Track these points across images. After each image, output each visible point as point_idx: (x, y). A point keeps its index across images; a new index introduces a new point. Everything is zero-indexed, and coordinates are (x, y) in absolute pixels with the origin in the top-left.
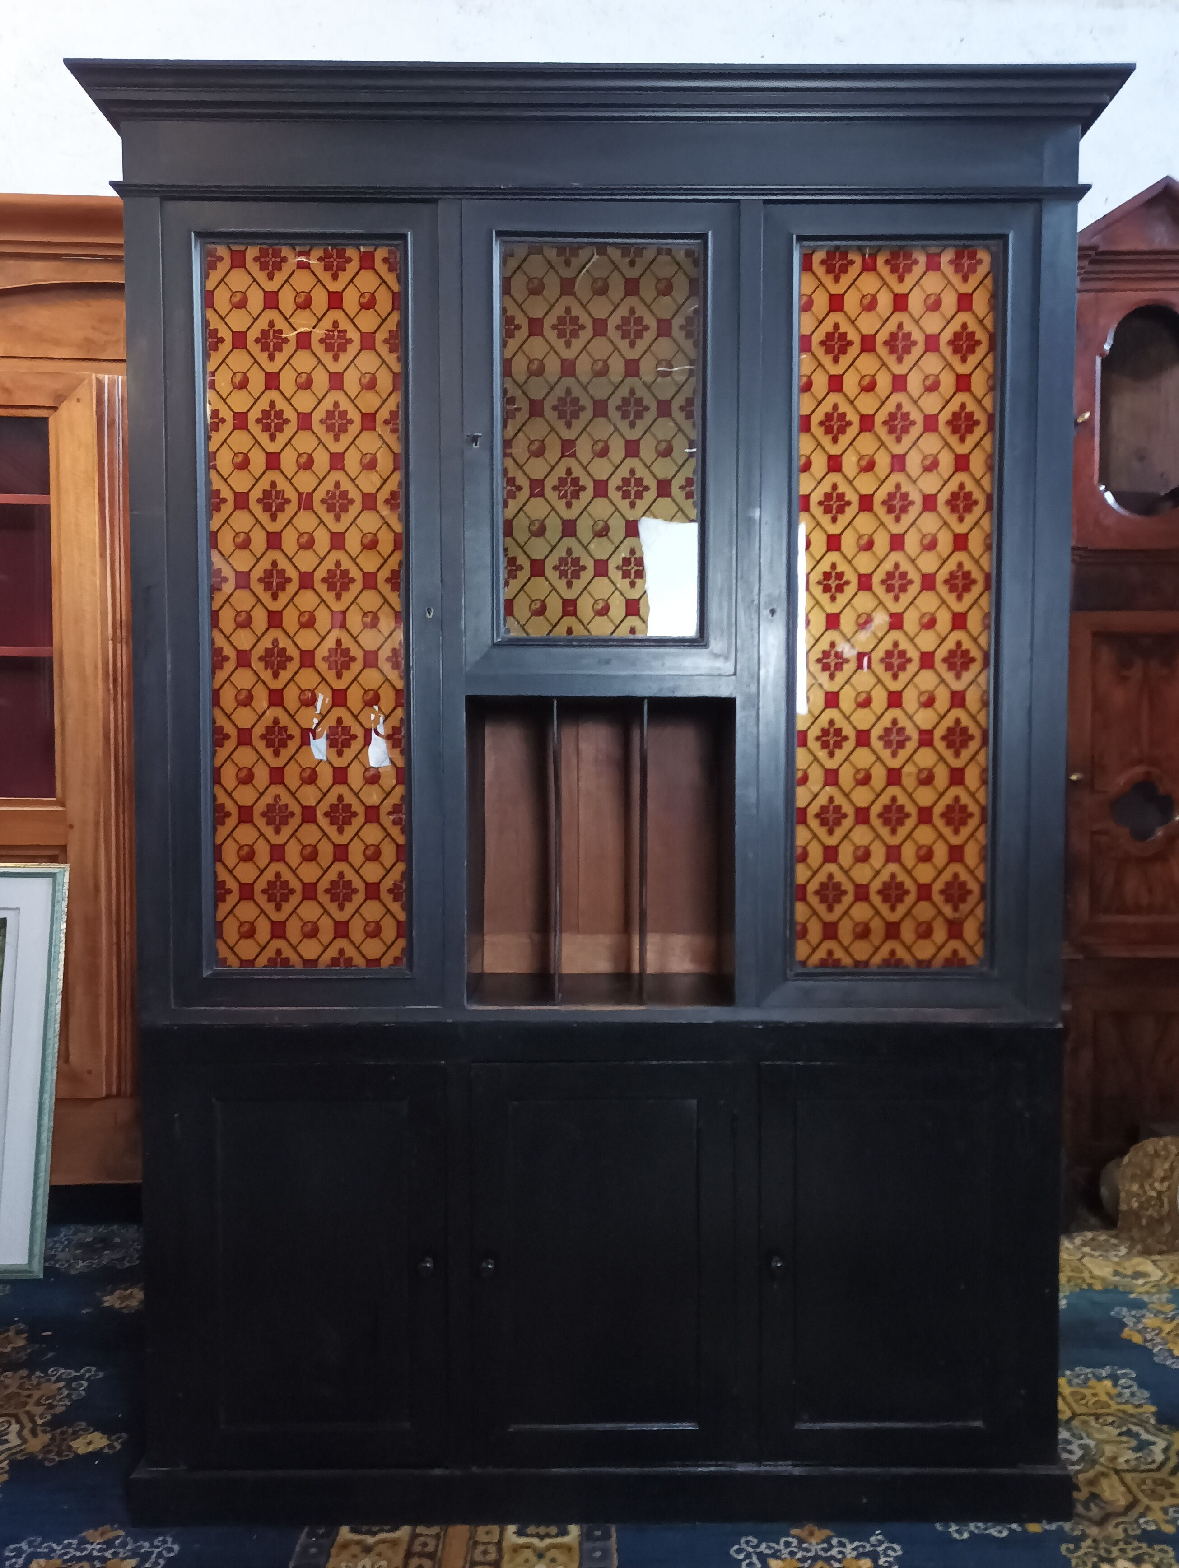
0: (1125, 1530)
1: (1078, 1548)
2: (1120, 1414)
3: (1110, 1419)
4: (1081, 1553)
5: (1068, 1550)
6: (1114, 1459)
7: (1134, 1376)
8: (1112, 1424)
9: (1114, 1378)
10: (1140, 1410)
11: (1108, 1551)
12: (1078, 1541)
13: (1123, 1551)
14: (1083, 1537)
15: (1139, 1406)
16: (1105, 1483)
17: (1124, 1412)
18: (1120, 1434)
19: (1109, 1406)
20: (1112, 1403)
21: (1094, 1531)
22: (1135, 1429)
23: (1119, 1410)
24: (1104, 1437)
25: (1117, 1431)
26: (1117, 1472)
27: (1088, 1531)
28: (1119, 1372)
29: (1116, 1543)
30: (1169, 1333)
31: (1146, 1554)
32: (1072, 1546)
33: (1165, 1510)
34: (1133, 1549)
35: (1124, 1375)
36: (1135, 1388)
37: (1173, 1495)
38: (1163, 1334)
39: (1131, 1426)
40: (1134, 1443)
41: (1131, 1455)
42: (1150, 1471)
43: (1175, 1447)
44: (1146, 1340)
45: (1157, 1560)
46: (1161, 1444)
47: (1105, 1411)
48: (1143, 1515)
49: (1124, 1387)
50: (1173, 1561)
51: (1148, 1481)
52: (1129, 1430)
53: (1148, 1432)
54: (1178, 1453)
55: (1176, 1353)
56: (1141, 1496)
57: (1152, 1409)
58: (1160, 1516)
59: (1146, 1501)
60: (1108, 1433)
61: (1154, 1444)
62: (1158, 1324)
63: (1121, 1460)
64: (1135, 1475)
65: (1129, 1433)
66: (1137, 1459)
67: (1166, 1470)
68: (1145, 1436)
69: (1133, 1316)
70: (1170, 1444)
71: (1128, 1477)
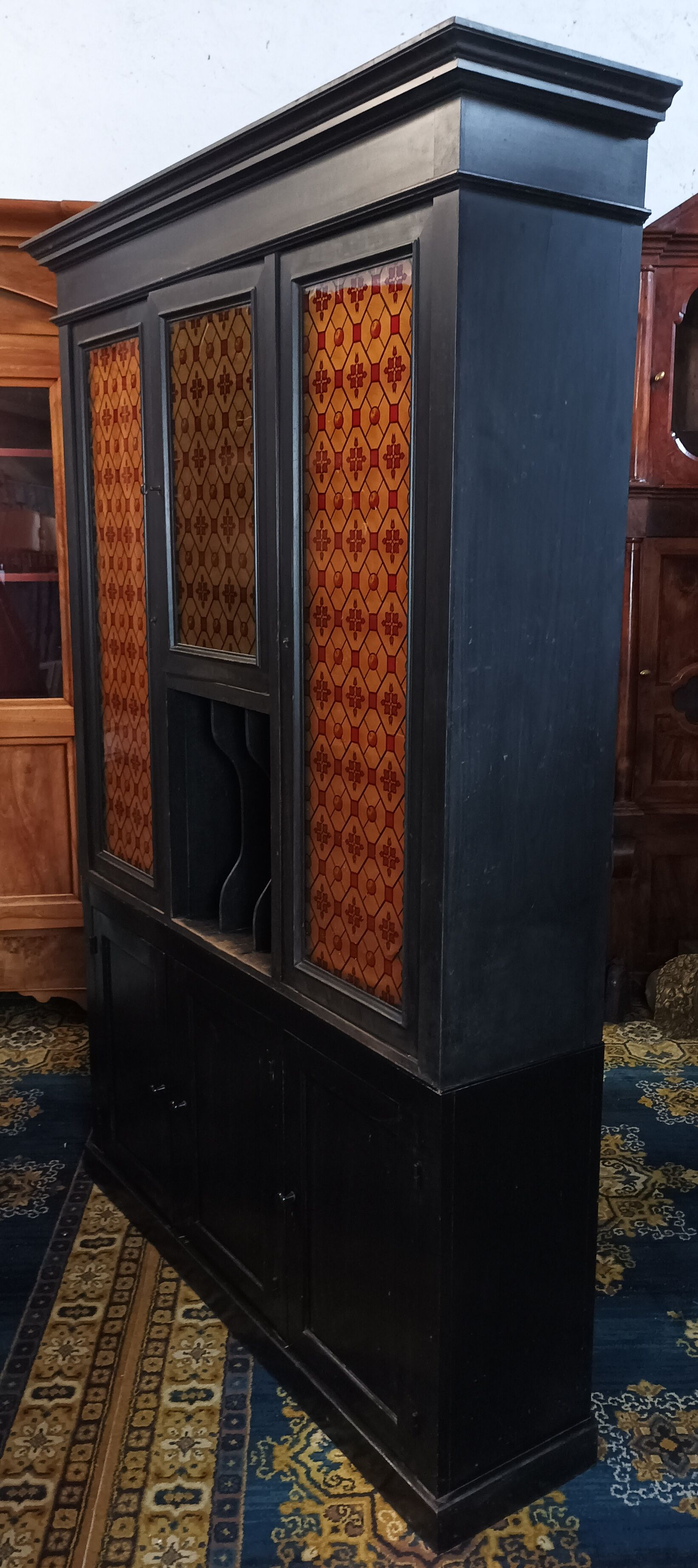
0: (604, 1235)
3: (612, 1162)
6: (609, 1189)
7: (639, 1131)
8: (613, 1166)
9: (624, 1133)
10: (635, 1156)
15: (636, 1152)
16: (598, 1204)
17: (624, 1157)
18: (618, 1171)
19: (615, 1152)
20: (617, 1151)
22: (630, 1168)
23: (620, 1156)
26: (610, 1198)
28: (628, 1128)
30: (673, 1100)
31: (613, 1250)
33: (633, 1223)
34: (604, 1248)
35: (632, 1131)
36: (637, 1140)
37: (641, 1213)
38: (668, 1101)
39: (626, 1166)
40: (624, 1178)
41: (620, 1186)
42: (631, 1197)
43: (652, 1181)
44: (655, 1104)
45: (618, 1254)
46: (643, 1178)
47: (610, 1157)
48: (616, 1226)
49: (628, 1139)
50: (628, 1255)
51: (626, 1204)
52: (625, 1169)
53: (636, 1170)
54: (654, 1185)
55: (673, 1114)
56: (619, 1214)
57: (644, 1154)
58: (627, 1226)
59: (622, 1217)
60: (609, 1172)
61: (638, 1178)
62: (667, 1093)
63: (613, 1190)
64: (619, 1200)
65: (624, 1172)
66: (624, 1189)
67: (641, 1196)
68: (633, 1173)
69: (650, 1087)
70: (650, 1178)
71: (614, 1202)
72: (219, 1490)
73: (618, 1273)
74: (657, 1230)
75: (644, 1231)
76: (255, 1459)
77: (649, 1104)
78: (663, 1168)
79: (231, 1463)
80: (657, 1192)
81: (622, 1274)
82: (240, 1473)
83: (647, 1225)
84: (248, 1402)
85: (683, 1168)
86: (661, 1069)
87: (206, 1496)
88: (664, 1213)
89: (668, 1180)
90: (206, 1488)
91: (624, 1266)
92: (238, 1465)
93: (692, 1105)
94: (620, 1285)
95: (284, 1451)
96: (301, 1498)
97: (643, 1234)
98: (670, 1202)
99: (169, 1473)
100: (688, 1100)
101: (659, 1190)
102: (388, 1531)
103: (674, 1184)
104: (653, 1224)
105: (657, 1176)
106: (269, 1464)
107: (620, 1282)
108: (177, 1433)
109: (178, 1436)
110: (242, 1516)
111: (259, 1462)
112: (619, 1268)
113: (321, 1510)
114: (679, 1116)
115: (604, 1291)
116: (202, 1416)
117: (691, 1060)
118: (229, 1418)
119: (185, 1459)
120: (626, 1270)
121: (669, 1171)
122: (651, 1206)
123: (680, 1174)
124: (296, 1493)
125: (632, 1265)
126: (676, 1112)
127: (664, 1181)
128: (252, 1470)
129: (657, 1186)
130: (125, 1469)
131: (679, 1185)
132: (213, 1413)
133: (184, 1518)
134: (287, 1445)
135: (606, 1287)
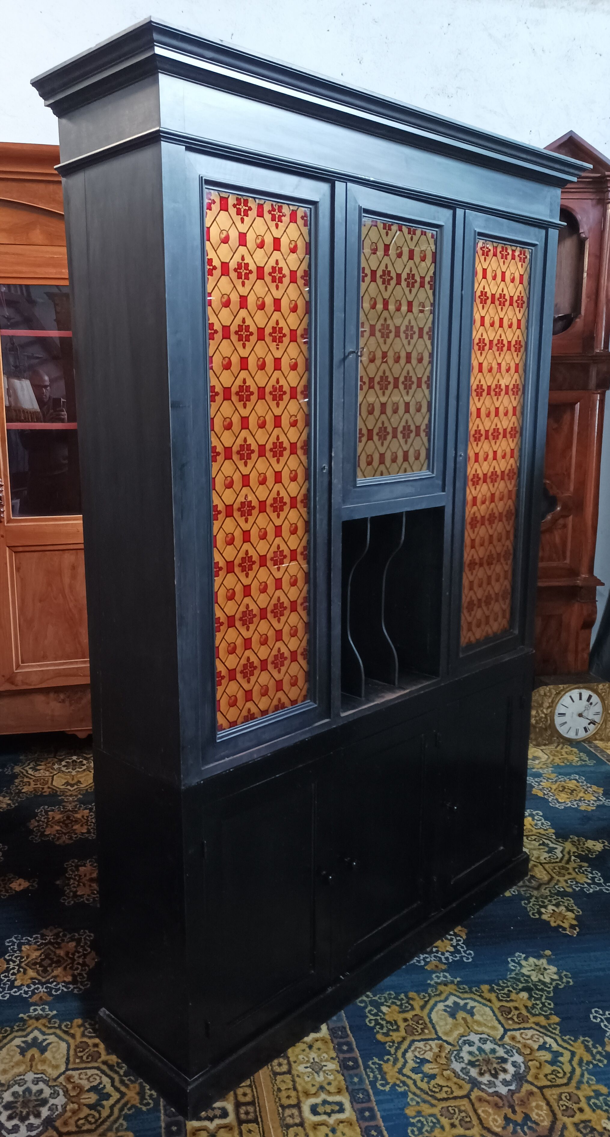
0: (550, 891)
1: (529, 902)
2: (538, 835)
3: (533, 837)
4: (531, 904)
5: (525, 903)
6: (538, 858)
7: (541, 814)
8: (535, 840)
9: (532, 817)
10: (547, 832)
11: (543, 902)
12: (528, 899)
13: (550, 901)
14: (531, 896)
15: (546, 830)
16: (536, 869)
17: (540, 833)
18: (540, 845)
19: (532, 831)
20: (533, 829)
21: (535, 893)
22: (546, 841)
23: (537, 833)
24: (532, 847)
25: (537, 844)
26: (541, 864)
27: (532, 894)
28: (534, 813)
29: (546, 897)
30: (555, 790)
31: (561, 902)
32: (526, 902)
33: (566, 881)
34: (555, 900)
35: (537, 814)
36: (543, 821)
37: (569, 874)
38: (553, 791)
39: (544, 840)
40: (547, 849)
41: (546, 855)
42: (556, 862)
43: (567, 850)
44: (544, 794)
45: (566, 904)
46: (560, 849)
47: (530, 833)
48: (556, 884)
49: (537, 821)
50: (573, 905)
51: (556, 868)
52: (544, 842)
53: (552, 843)
54: (569, 853)
55: (560, 800)
56: (554, 875)
57: (553, 831)
58: (564, 884)
59: (557, 878)
60: (534, 845)
61: (556, 848)
62: (549, 785)
63: (542, 858)
64: (550, 865)
65: (544, 844)
66: (549, 857)
67: (564, 861)
68: (551, 845)
69: (536, 782)
70: (564, 848)
71: (547, 866)
72: (355, 1101)
73: (573, 919)
74: (586, 885)
75: (577, 887)
76: (371, 1075)
77: (540, 794)
78: (570, 840)
79: (356, 1080)
80: (573, 858)
81: (575, 919)
82: (364, 1087)
83: (577, 883)
84: (349, 1032)
85: (584, 840)
86: (538, 769)
87: (347, 1105)
88: (586, 873)
89: (578, 849)
90: (345, 1099)
91: (573, 913)
92: (361, 1080)
93: (571, 794)
94: (577, 928)
95: (391, 1068)
96: (418, 1103)
97: (577, 889)
98: (586, 865)
99: (313, 1090)
100: (566, 790)
101: (575, 856)
102: (491, 1123)
103: (583, 851)
104: (581, 882)
105: (568, 846)
106: (383, 1078)
107: (576, 925)
108: (306, 1059)
109: (308, 1061)
110: (381, 1120)
111: (375, 1077)
112: (570, 915)
113: (436, 1111)
114: (564, 802)
115: (568, 932)
116: (318, 1044)
117: (555, 761)
118: (340, 1045)
119: (320, 1078)
120: (576, 916)
121: (575, 842)
122: (574, 869)
123: (584, 844)
124: (412, 1099)
125: (578, 912)
126: (562, 799)
127: (574, 849)
128: (373, 1084)
129: (572, 854)
130: (279, 1090)
131: (587, 852)
132: (326, 1042)
133: (338, 1124)
134: (391, 1063)
135: (568, 929)
